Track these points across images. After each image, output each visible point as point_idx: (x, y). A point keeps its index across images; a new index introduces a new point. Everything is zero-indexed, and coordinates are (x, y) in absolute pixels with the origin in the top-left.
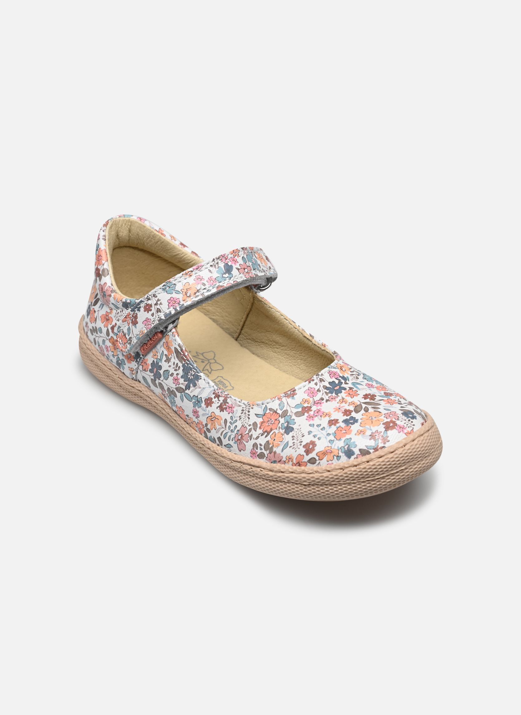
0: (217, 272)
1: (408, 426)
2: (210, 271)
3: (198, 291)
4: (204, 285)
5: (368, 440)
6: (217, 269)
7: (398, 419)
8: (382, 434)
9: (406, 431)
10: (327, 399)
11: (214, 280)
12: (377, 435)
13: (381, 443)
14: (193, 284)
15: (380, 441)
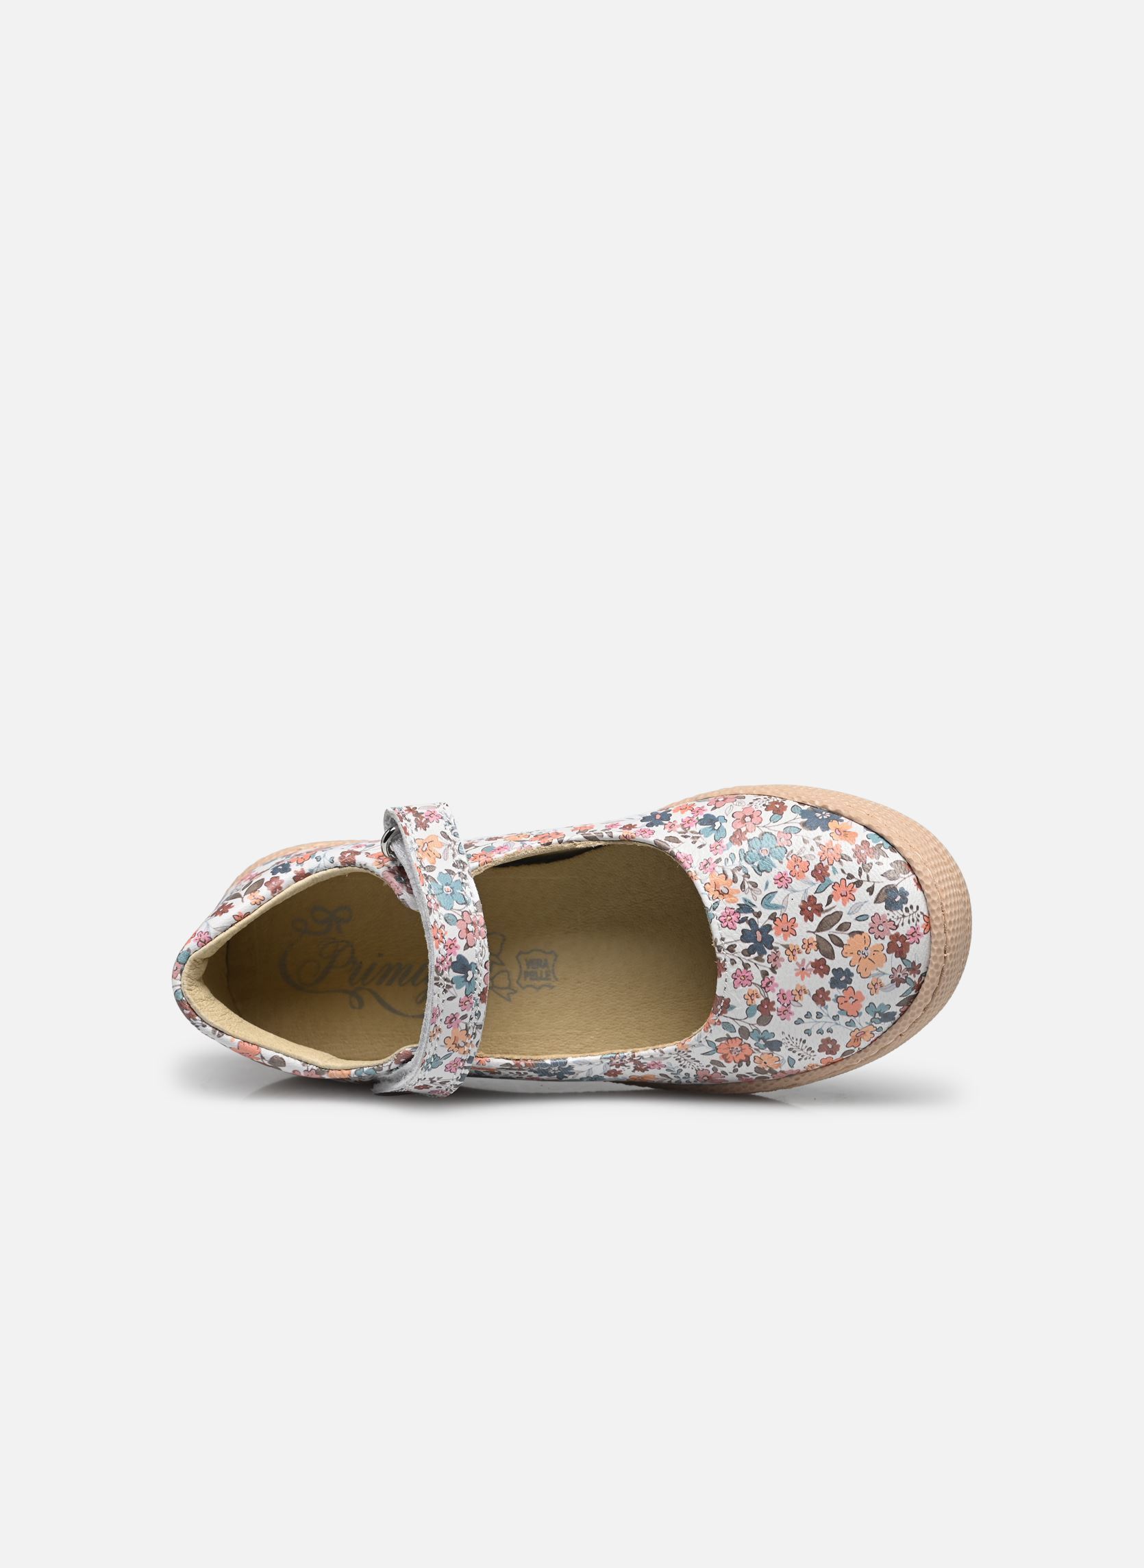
0: (458, 987)
1: (915, 919)
2: (450, 999)
3: (467, 1029)
4: (464, 1017)
5: (896, 989)
6: (454, 986)
7: (894, 925)
8: (904, 967)
9: (921, 930)
10: (770, 967)
11: (467, 999)
12: (901, 974)
13: (915, 976)
14: (452, 1033)
15: (911, 976)
